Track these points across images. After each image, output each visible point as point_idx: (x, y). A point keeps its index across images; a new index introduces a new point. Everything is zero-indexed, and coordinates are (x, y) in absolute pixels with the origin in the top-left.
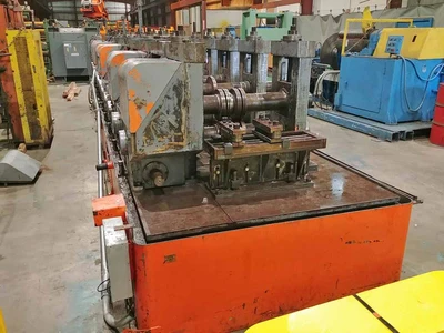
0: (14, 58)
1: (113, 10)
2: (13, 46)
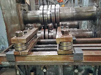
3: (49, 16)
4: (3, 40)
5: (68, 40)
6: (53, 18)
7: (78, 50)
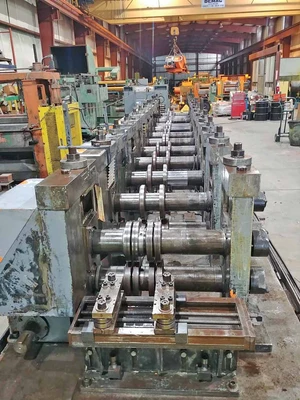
0: (44, 131)
1: (205, 61)
2: (44, 121)
3: (141, 244)
4: (64, 302)
5: (167, 316)
6: (149, 249)
7: (182, 328)
